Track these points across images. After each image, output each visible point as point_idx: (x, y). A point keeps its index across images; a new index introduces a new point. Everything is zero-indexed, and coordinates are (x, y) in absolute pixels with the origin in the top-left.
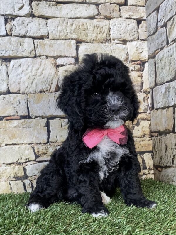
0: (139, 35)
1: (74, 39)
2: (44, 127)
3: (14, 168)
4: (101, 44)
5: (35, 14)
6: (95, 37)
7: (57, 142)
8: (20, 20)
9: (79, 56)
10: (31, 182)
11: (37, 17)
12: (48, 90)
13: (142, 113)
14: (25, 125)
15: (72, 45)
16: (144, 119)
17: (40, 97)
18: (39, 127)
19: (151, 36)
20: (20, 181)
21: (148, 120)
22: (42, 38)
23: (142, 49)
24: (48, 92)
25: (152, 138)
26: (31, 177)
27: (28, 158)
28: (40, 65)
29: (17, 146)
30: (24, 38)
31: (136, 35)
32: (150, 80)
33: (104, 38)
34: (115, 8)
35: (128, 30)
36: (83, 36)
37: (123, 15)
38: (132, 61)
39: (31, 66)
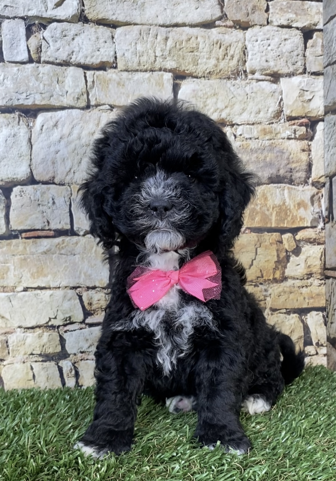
0: (307, 63)
1: (170, 71)
3: (40, 336)
4: (225, 81)
5: (90, 17)
6: (214, 65)
8: (58, 29)
10: (73, 364)
11: (93, 22)
13: (307, 227)
14: (65, 250)
15: (165, 82)
16: (312, 240)
18: (93, 254)
19: (332, 66)
20: (53, 363)
21: (319, 244)
22: (102, 67)
23: (312, 92)
25: (327, 281)
26: (75, 354)
27: (70, 318)
29: (48, 292)
30: (66, 68)
31: (299, 63)
32: (327, 159)
33: (233, 69)
34: (258, 4)
35: (284, 51)
37: (274, 20)
38: (290, 119)
39: (78, 127)
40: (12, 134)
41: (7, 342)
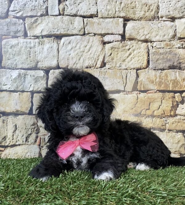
1: (122, 17)
4: (148, 21)
6: (143, 14)
8: (72, 0)
9: (126, 34)
12: (94, 66)
15: (120, 23)
22: (91, 16)
24: (94, 67)
28: (88, 42)
30: (75, 17)
33: (152, 16)
35: (178, 7)
36: (131, 14)
39: (79, 43)
40: (51, 47)
41: (45, 139)
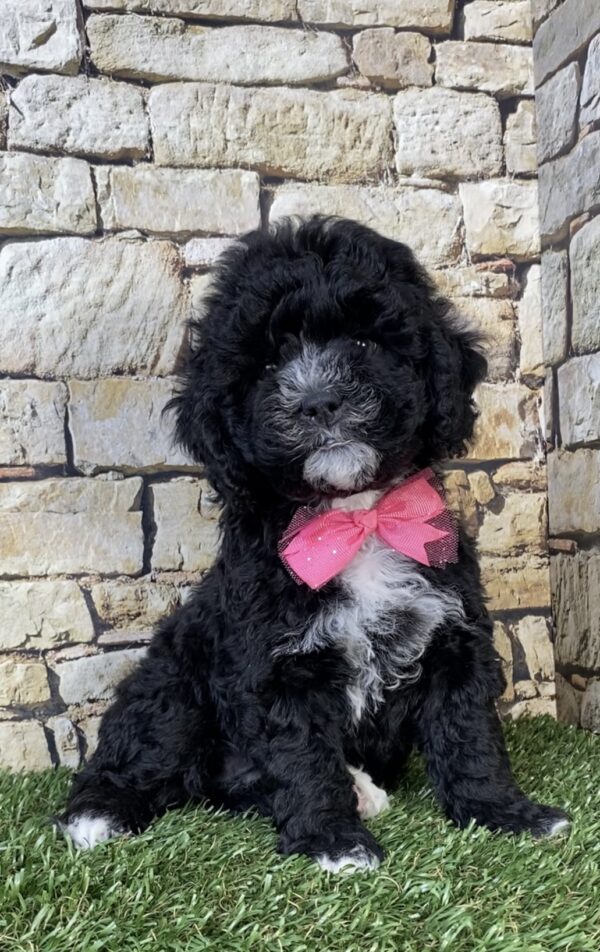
0: (507, 156)
1: (254, 168)
2: (132, 509)
3: (9, 672)
4: (357, 187)
5: (100, 65)
6: (336, 158)
7: (180, 570)
8: (40, 86)
10: (75, 724)
11: (107, 74)
12: (149, 366)
13: (514, 460)
14: (57, 503)
15: (245, 188)
16: (523, 483)
17: (114, 395)
18: (112, 512)
19: (553, 163)
20: (35, 723)
21: (536, 490)
22: (125, 158)
23: (518, 210)
24: (148, 371)
25: (552, 558)
26: (78, 705)
27: (67, 634)
28: (118, 267)
29: (24, 585)
30: (54, 159)
31: (493, 157)
32: (547, 333)
33: (371, 166)
34: (415, 48)
35: (465, 133)
36: (289, 155)
37: (445, 77)
38: (479, 258)
39: (80, 271)
